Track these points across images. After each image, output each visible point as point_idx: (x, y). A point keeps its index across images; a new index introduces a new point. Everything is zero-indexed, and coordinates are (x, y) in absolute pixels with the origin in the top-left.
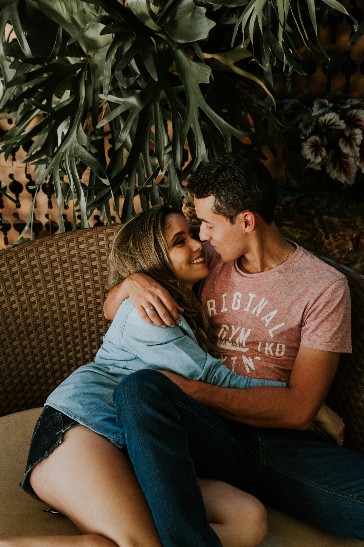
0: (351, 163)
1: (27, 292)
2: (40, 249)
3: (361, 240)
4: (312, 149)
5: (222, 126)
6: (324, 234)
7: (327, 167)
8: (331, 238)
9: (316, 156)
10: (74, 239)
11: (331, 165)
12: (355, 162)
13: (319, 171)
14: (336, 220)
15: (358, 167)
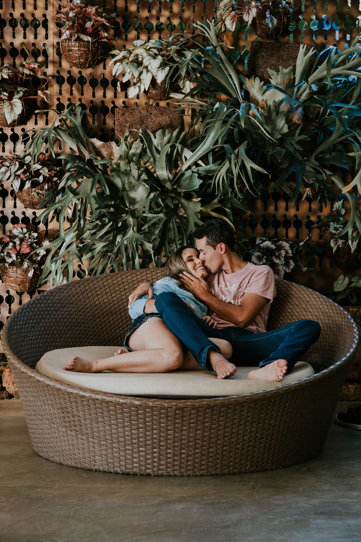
4: (257, 259)
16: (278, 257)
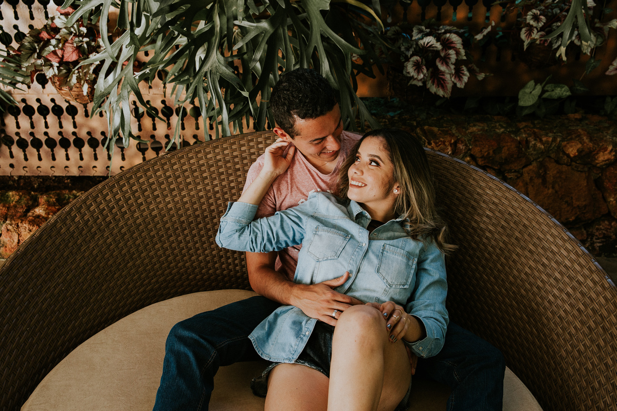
0: (447, 79)
1: (180, 193)
2: (190, 155)
3: (458, 145)
4: (414, 68)
5: (342, 45)
6: (427, 141)
7: (427, 83)
8: (433, 144)
9: (418, 73)
10: (219, 146)
11: (430, 81)
12: (451, 78)
13: (420, 86)
14: (435, 129)
15: (453, 82)
16: (445, 60)
